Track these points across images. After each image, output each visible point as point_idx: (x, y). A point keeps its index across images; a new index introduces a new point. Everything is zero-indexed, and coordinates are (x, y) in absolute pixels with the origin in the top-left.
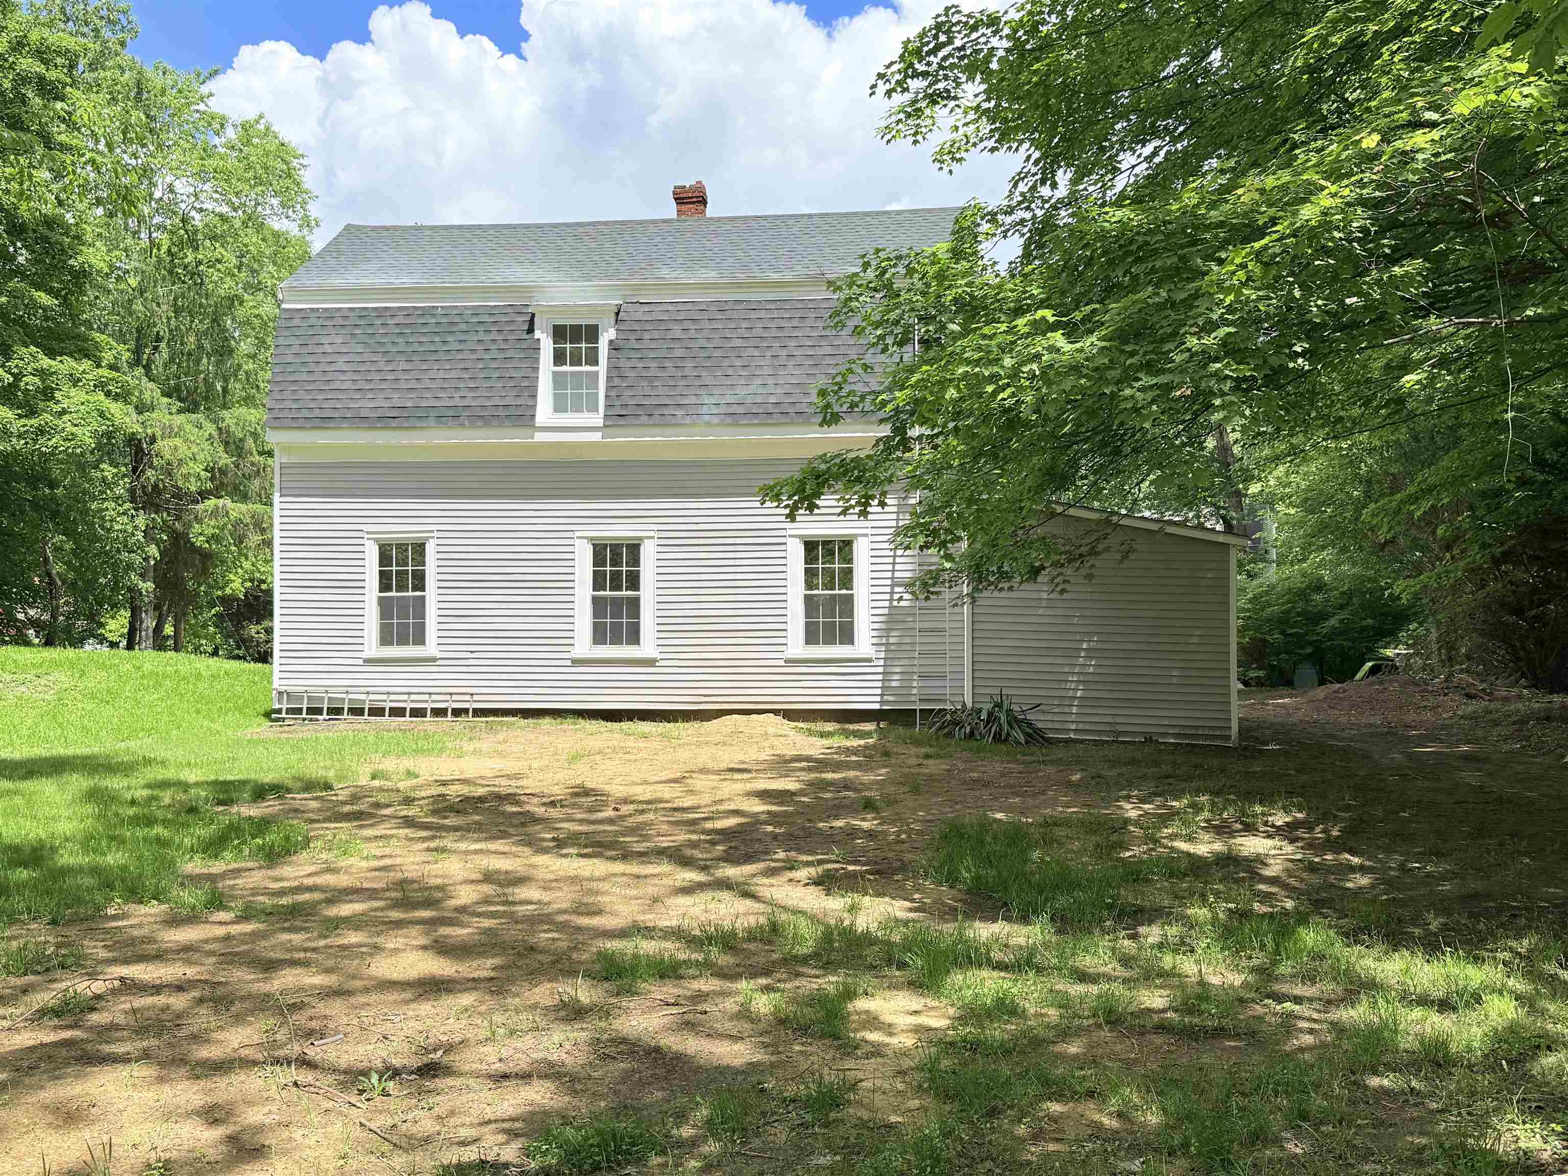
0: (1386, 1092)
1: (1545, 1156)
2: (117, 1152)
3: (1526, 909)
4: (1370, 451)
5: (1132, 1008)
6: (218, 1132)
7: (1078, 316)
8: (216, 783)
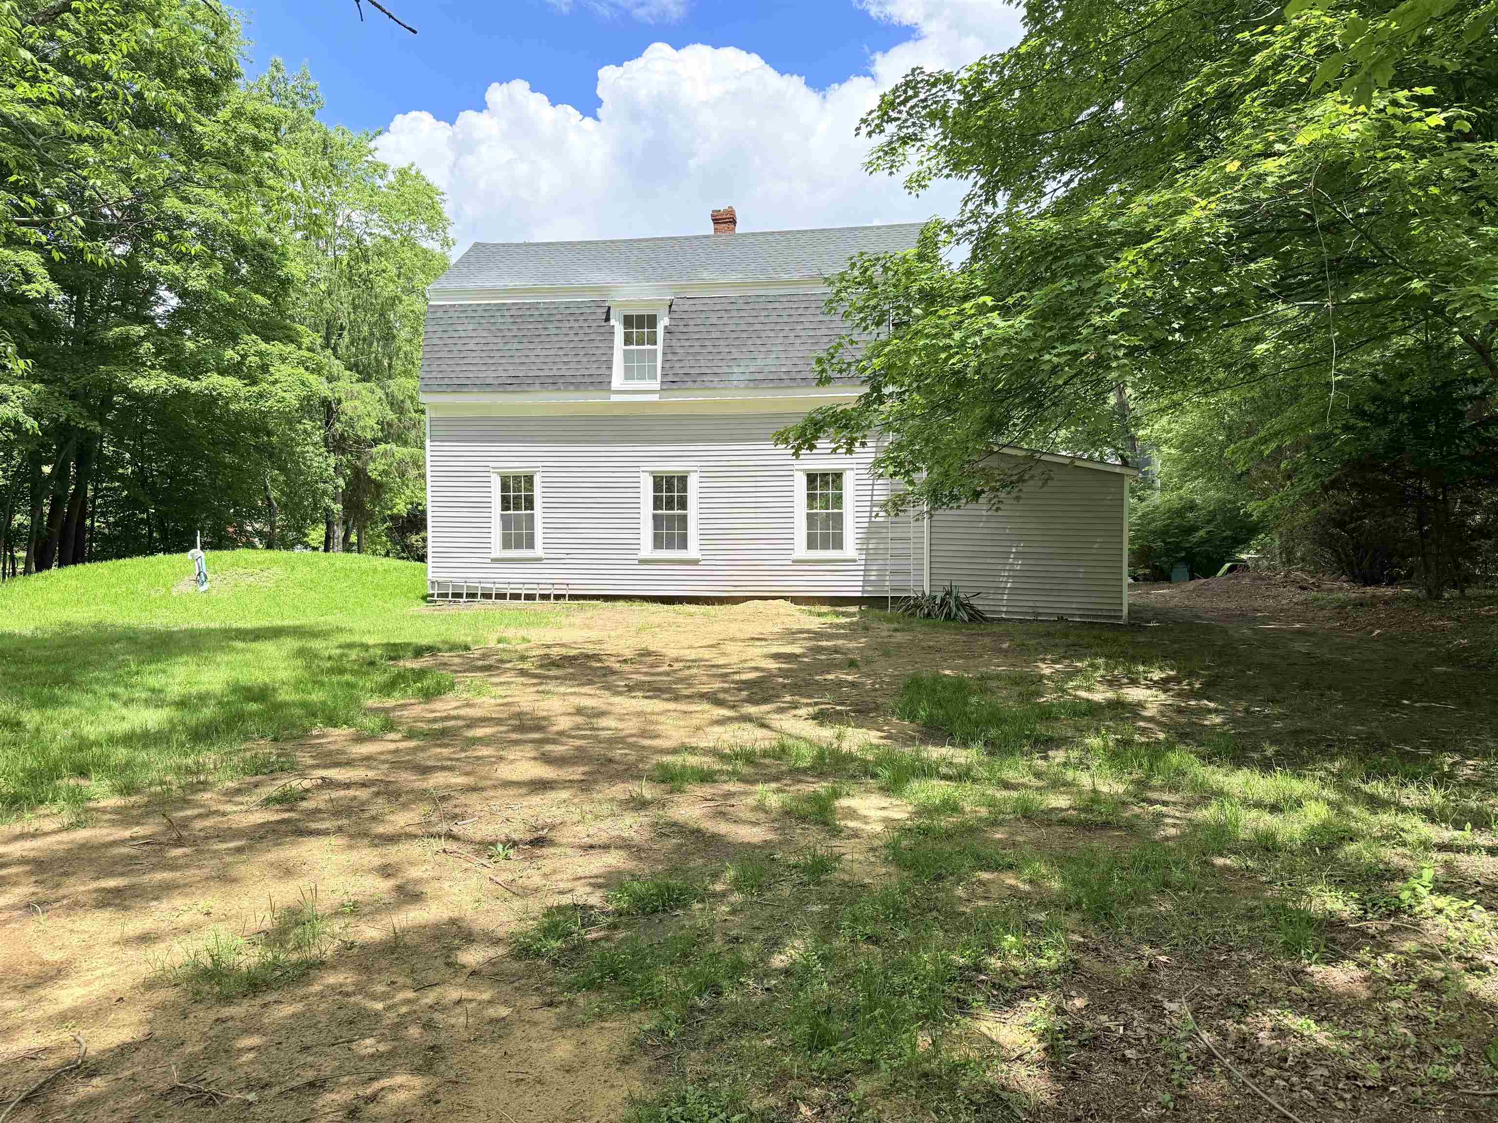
0: (1227, 869)
1: (1345, 915)
2: (321, 895)
3: (1339, 740)
4: (1232, 405)
5: (1042, 807)
6: (391, 883)
7: (1010, 301)
8: (388, 644)
